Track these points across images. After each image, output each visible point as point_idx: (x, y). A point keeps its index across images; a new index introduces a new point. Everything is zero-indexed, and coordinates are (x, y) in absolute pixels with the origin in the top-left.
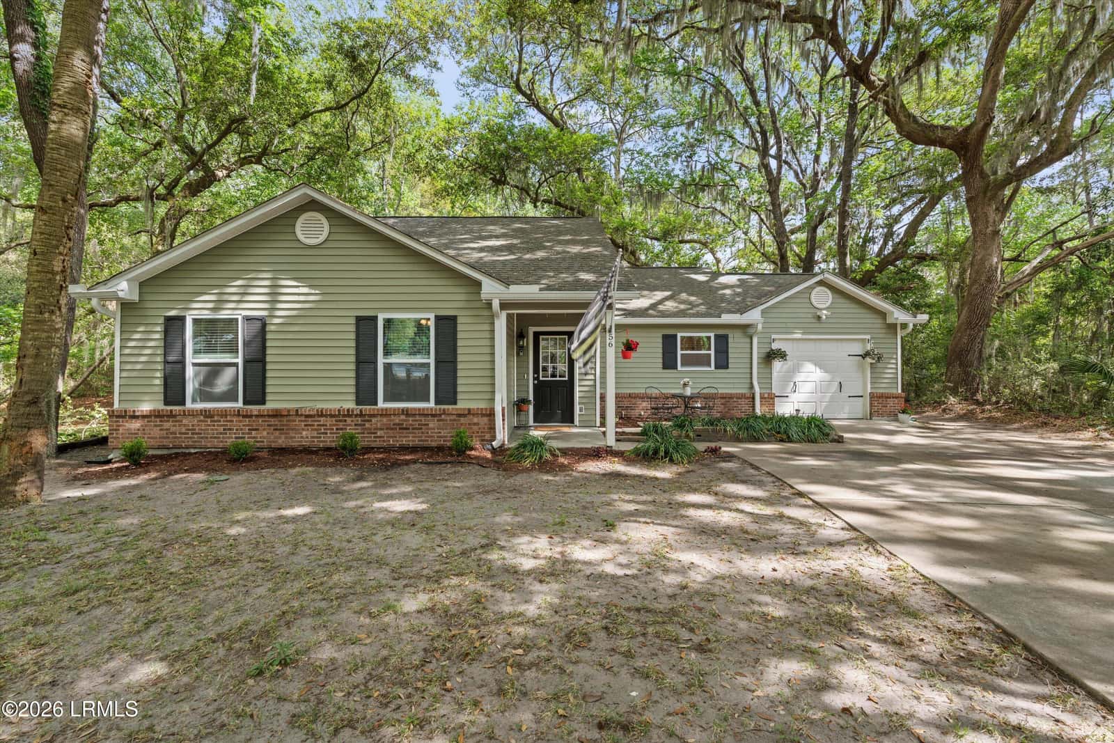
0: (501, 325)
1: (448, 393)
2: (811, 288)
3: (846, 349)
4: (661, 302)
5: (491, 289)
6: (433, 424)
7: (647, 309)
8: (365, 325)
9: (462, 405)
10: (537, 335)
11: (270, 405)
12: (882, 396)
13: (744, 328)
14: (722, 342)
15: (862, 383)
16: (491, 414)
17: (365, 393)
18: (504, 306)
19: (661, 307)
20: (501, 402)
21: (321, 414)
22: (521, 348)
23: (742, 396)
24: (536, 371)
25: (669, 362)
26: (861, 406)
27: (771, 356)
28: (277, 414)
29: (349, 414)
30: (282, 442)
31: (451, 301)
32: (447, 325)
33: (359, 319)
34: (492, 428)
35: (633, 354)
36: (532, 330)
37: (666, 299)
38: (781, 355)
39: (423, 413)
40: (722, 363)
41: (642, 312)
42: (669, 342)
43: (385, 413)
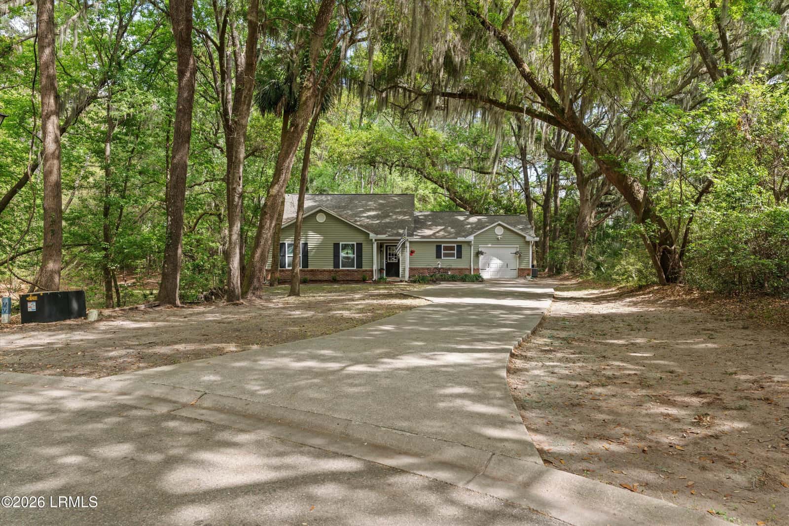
0: (375, 246)
1: (360, 265)
2: (495, 227)
3: (509, 251)
4: (438, 232)
5: (372, 236)
6: (356, 274)
7: (431, 235)
8: (336, 246)
9: (364, 269)
10: (387, 246)
11: (309, 268)
12: (522, 269)
13: (469, 243)
14: (459, 248)
15: (515, 264)
16: (372, 271)
17: (336, 265)
18: (376, 240)
19: (437, 234)
20: (375, 267)
21: (324, 271)
22: (381, 251)
23: (466, 269)
24: (386, 259)
25: (438, 256)
26: (515, 273)
27: (478, 254)
28: (312, 271)
29: (332, 271)
30: (314, 278)
31: (360, 239)
32: (360, 246)
33: (335, 244)
34: (373, 275)
35: (414, 254)
36: (385, 245)
37: (441, 230)
38: (482, 253)
39: (353, 271)
40: (459, 256)
41: (429, 237)
42: (439, 248)
43: (343, 271)
